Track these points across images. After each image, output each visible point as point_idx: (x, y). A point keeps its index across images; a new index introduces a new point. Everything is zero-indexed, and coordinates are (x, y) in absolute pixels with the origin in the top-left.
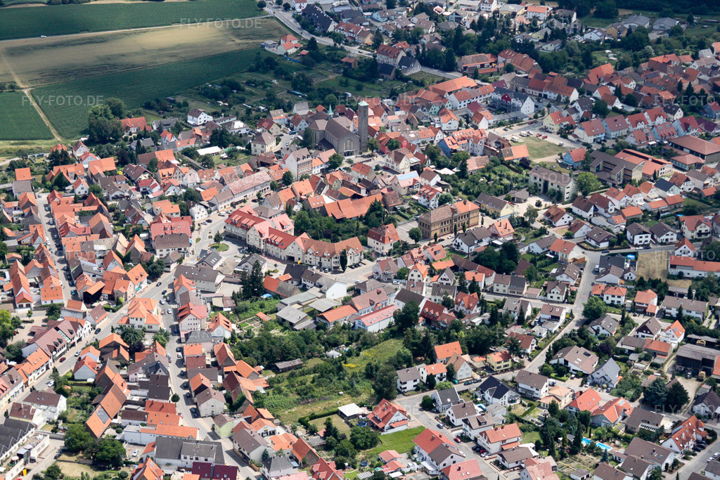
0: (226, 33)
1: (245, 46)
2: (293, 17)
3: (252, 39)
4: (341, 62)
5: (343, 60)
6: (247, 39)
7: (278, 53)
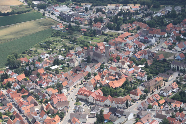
0: (37, 24)
1: (45, 28)
2: (56, 17)
3: (46, 26)
4: (81, 31)
5: (81, 30)
6: (45, 26)
7: (58, 30)
